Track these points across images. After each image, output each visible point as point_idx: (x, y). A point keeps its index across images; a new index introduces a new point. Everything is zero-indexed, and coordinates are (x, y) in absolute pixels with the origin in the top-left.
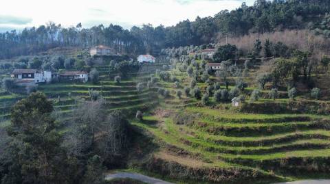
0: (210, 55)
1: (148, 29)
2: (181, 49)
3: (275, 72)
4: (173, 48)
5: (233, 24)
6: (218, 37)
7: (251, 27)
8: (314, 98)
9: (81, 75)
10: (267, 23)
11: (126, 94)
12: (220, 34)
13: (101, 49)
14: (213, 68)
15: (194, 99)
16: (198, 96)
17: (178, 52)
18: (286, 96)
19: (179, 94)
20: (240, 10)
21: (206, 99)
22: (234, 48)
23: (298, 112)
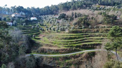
0: (57, 17)
1: (33, 8)
2: (46, 16)
3: (78, 21)
4: (43, 15)
5: (64, 7)
6: (59, 12)
7: (70, 8)
8: (89, 28)
9: (9, 23)
10: (75, 7)
11: (28, 30)
12: (60, 11)
13: (16, 14)
14: (59, 21)
15: (53, 31)
16: (54, 30)
17: (45, 17)
18: (82, 28)
19: (48, 30)
20: (66, 3)
21: (57, 30)
22: (65, 15)
23: (85, 33)
